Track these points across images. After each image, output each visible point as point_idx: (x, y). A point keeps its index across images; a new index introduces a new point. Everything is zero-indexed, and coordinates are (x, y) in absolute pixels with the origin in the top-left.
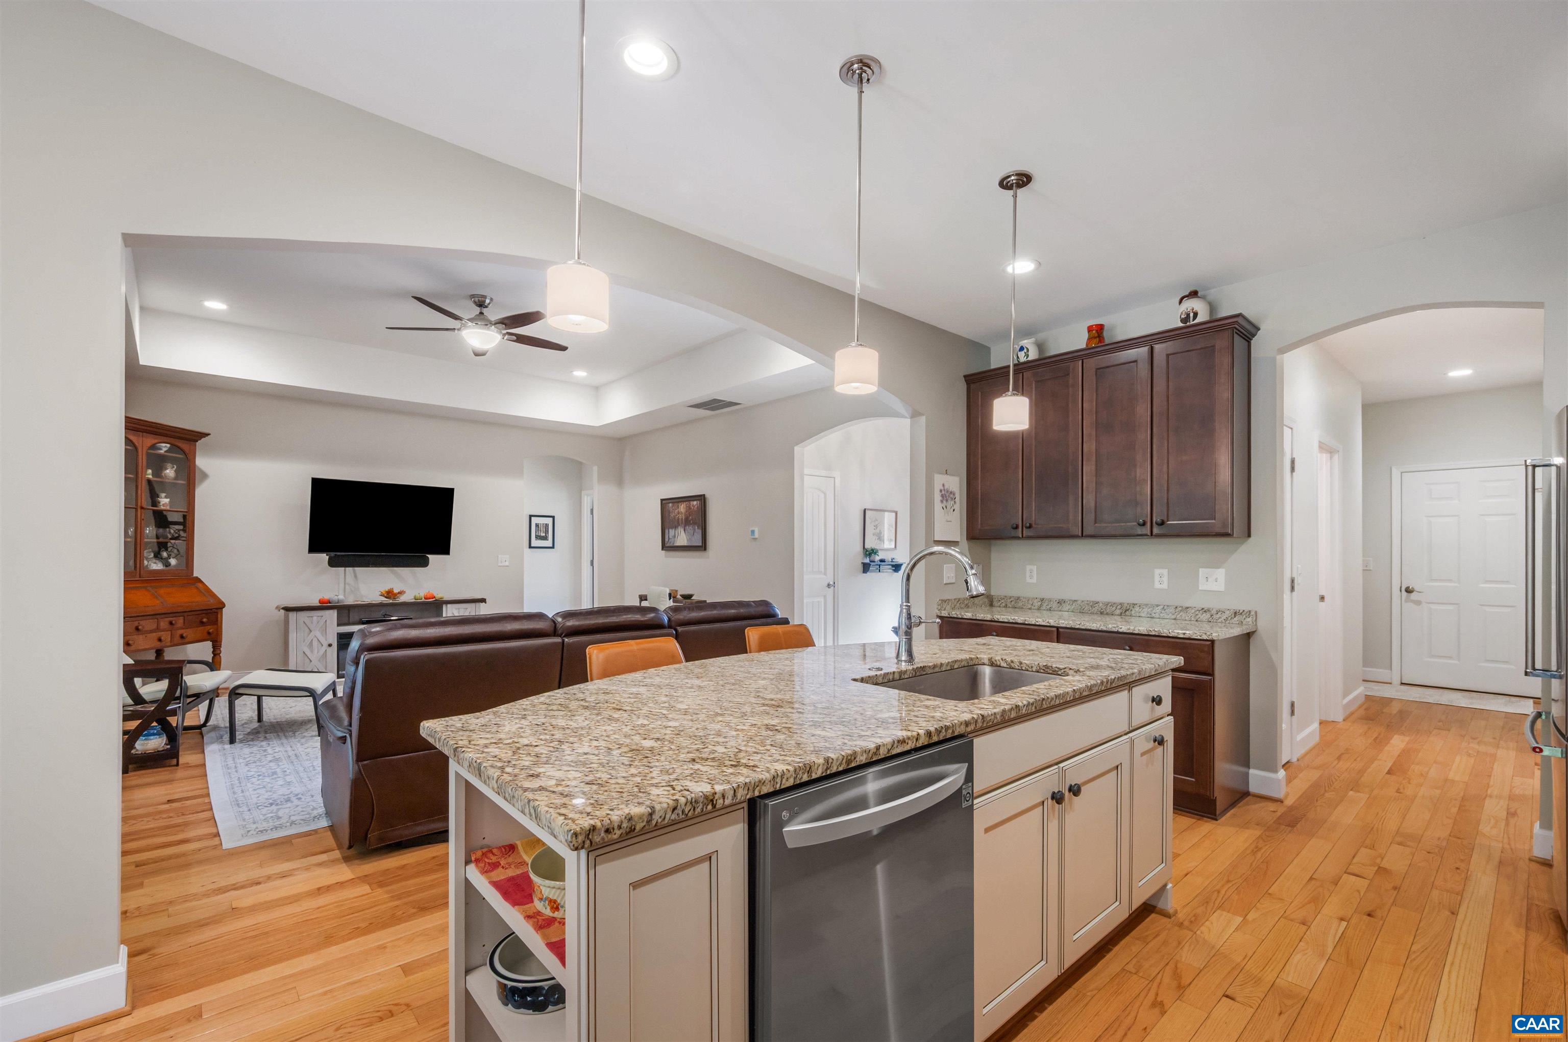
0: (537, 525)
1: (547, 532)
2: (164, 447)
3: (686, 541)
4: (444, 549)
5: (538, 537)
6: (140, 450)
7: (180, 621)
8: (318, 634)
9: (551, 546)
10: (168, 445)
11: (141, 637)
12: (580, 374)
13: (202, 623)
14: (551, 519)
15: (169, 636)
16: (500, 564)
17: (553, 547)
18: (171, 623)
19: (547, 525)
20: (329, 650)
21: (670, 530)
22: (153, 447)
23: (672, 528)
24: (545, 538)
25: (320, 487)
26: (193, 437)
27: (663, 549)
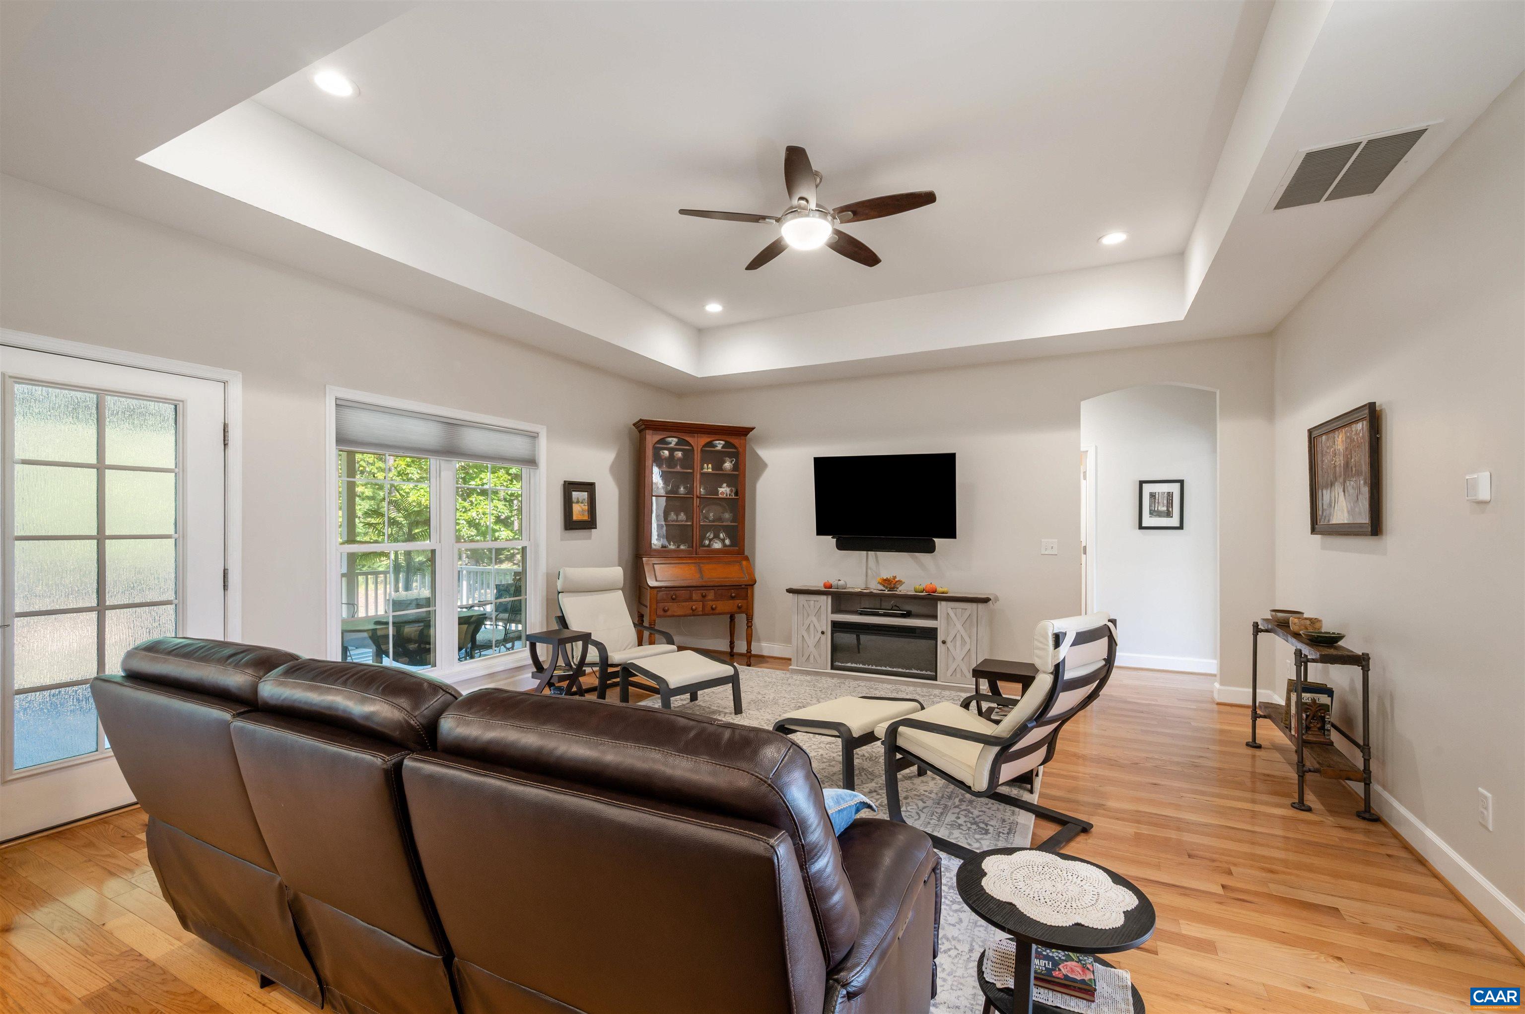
0: (1152, 496)
1: (1170, 503)
2: (719, 445)
3: (1346, 514)
4: (950, 532)
5: (1153, 513)
6: (695, 449)
7: (711, 595)
8: (814, 620)
9: (1178, 525)
10: (723, 442)
11: (675, 605)
12: (1114, 238)
13: (732, 598)
14: (1178, 485)
15: (701, 606)
16: (1043, 552)
17: (1181, 527)
18: (704, 597)
19: (1170, 495)
20: (823, 637)
21: (1324, 492)
22: (710, 444)
23: (1327, 487)
24: (1169, 514)
25: (821, 464)
26: (744, 432)
27: (1313, 530)
